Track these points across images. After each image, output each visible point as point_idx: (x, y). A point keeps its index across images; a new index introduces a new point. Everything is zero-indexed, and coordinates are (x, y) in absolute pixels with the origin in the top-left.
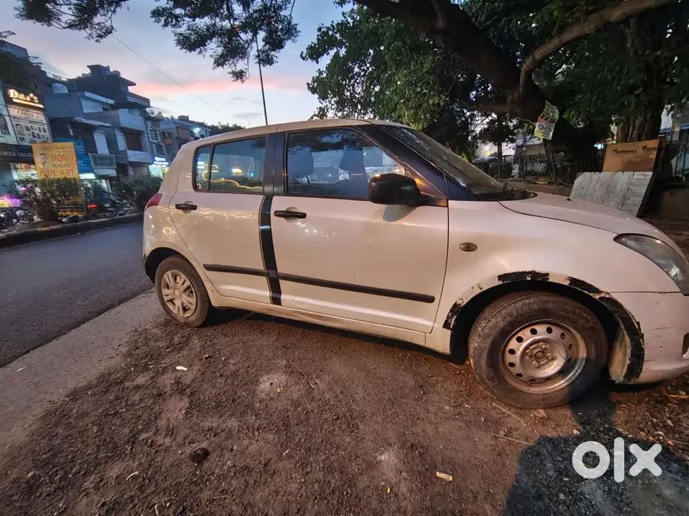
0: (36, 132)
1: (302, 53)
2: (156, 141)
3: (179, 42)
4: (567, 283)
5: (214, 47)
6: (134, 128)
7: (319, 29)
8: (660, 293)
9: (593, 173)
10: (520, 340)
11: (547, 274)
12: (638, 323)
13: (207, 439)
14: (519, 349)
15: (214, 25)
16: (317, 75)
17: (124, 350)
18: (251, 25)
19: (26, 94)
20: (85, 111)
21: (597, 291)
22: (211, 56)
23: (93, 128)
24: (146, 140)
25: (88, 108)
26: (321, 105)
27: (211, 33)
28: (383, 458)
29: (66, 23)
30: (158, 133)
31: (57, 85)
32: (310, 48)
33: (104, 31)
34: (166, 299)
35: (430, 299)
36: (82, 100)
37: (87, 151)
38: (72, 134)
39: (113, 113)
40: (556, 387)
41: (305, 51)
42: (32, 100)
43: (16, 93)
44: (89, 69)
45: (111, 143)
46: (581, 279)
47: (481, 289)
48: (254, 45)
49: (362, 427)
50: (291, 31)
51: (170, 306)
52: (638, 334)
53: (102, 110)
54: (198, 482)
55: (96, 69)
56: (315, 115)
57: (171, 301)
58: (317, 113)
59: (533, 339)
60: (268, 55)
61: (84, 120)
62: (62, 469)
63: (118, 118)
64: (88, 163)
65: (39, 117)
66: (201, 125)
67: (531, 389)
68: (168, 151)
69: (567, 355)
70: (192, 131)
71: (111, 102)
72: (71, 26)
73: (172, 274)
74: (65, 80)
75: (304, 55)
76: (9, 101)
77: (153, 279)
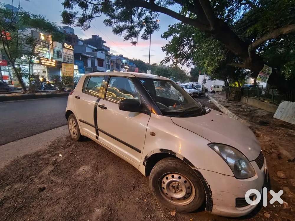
0: (70, 58)
1: (162, 35)
2: (108, 64)
3: (113, 30)
4: (182, 159)
5: (125, 33)
6: (101, 58)
7: (169, 26)
8: (222, 174)
9: (289, 102)
10: (167, 178)
11: (176, 153)
12: (209, 186)
13: (48, 184)
14: (166, 182)
15: (126, 25)
16: (168, 43)
17: (50, 144)
18: (140, 25)
19: (69, 45)
20: (87, 51)
21: (193, 166)
22: (123, 36)
23: (88, 57)
24: (105, 63)
25: (88, 50)
26: (166, 56)
27: (125, 27)
28: (97, 210)
29: (76, 25)
30: (109, 61)
31: (80, 42)
32: (165, 33)
33: (87, 27)
34: (70, 128)
35: (140, 152)
36: (86, 47)
37: (84, 65)
38: (81, 59)
39: (95, 52)
40: (183, 204)
41: (163, 34)
42: (71, 47)
43: (66, 44)
44: (92, 36)
45: (93, 63)
46: (187, 159)
47: (154, 152)
48: (140, 32)
49: (100, 196)
50: (156, 27)
51: (70, 130)
52: (209, 191)
53: (92, 51)
54: (35, 198)
55: (94, 36)
56: (163, 60)
57: (71, 129)
58: (164, 59)
59: (172, 180)
60: (146, 36)
61: (85, 55)
62: (4, 181)
63: (97, 55)
64: (83, 70)
65: (71, 53)
66: (126, 59)
67: (172, 202)
68: (112, 68)
69: (187, 191)
70: (122, 61)
71: (96, 48)
72: (77, 26)
73: (72, 120)
74: (83, 40)
75: (162, 36)
76: (64, 47)
77: (68, 120)
